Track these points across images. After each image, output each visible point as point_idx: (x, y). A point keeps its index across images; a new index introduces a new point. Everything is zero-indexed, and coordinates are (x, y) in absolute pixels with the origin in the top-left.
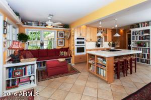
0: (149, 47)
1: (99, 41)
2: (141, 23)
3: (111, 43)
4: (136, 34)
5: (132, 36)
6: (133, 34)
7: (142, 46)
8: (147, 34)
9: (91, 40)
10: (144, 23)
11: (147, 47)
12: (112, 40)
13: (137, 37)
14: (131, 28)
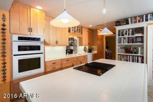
0: (142, 53)
1: (71, 45)
2: (131, 18)
3: (87, 47)
4: (123, 35)
5: (117, 37)
6: (119, 35)
7: (132, 53)
8: (140, 35)
9: (57, 42)
10: (135, 18)
11: (139, 54)
12: (89, 44)
13: (125, 38)
14: (116, 26)
